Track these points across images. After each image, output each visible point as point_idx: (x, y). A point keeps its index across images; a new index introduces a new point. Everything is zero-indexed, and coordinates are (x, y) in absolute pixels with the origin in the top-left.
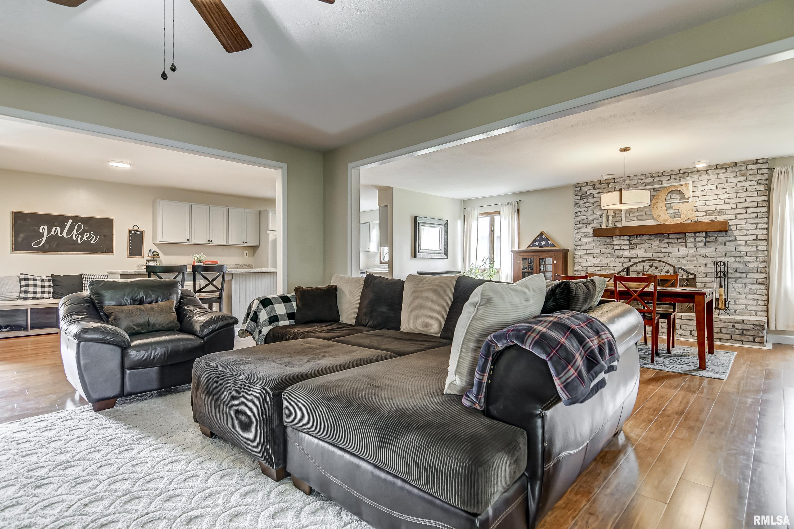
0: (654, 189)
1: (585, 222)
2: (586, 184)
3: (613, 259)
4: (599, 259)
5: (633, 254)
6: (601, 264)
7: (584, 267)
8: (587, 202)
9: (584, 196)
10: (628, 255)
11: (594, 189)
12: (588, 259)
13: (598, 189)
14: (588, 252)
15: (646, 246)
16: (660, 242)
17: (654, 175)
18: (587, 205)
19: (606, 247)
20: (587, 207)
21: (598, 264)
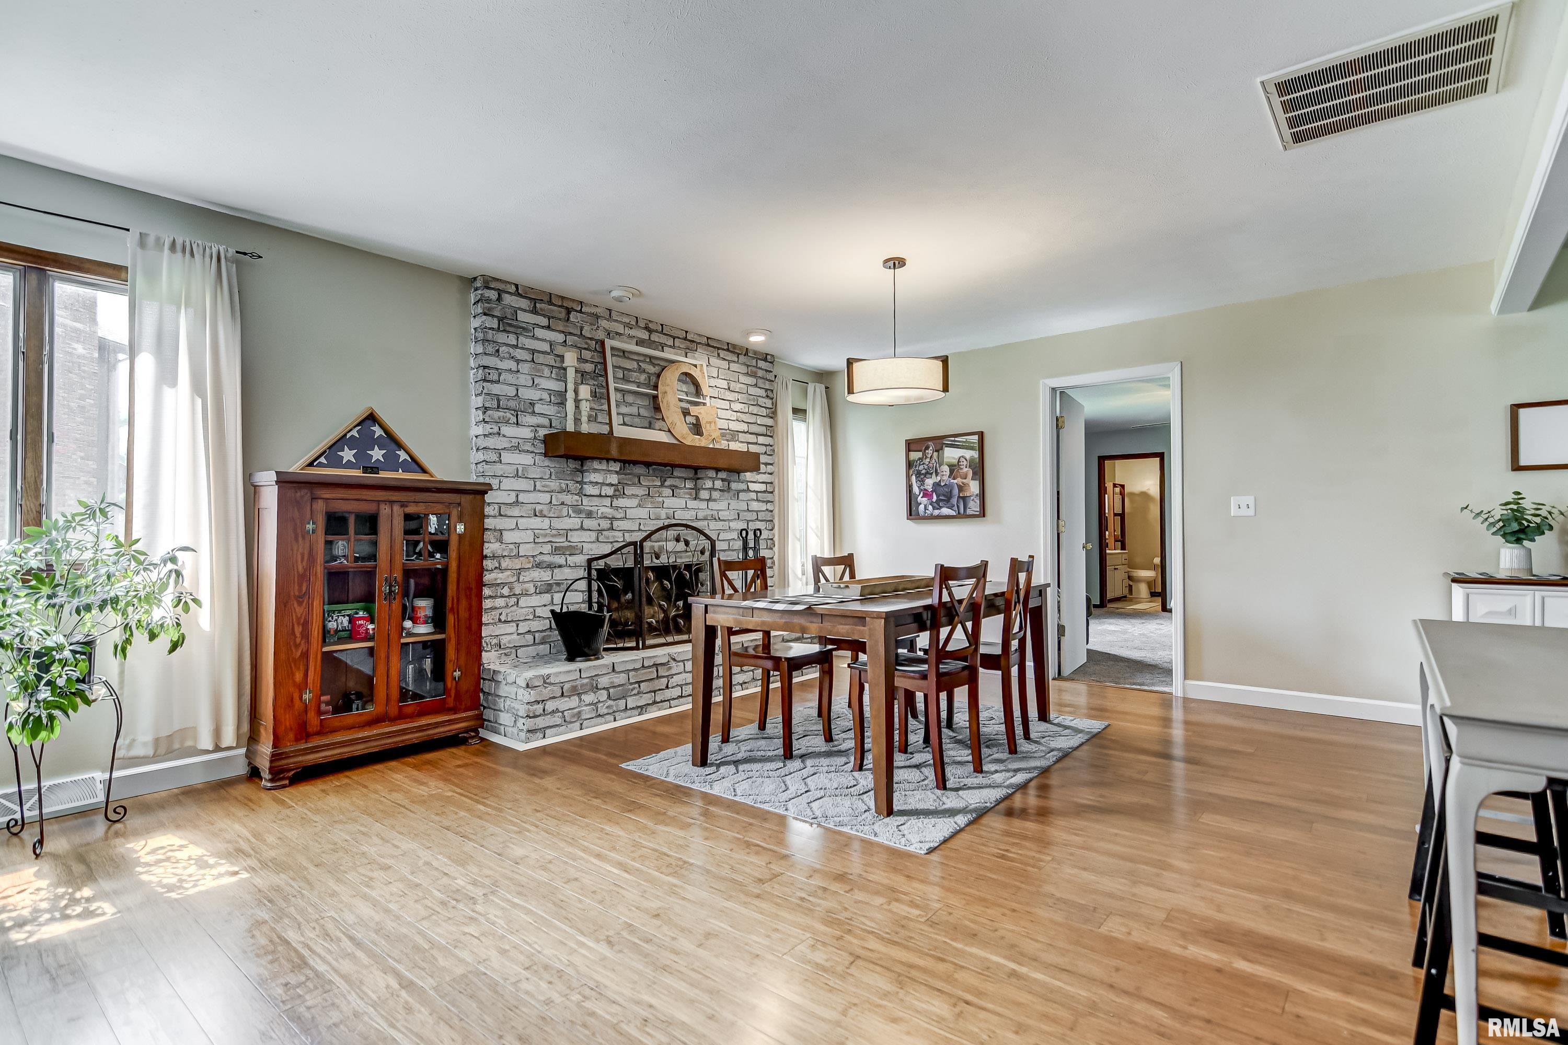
0: (651, 357)
1: (512, 404)
2: (513, 289)
3: (578, 521)
4: (547, 521)
5: (617, 508)
6: (553, 536)
7: (510, 546)
8: (516, 347)
9: (510, 325)
10: (609, 511)
11: (534, 311)
12: (521, 521)
13: (544, 316)
14: (520, 499)
15: (641, 491)
16: (662, 485)
17: (650, 325)
18: (520, 354)
19: (564, 486)
20: (518, 361)
21: (545, 536)
